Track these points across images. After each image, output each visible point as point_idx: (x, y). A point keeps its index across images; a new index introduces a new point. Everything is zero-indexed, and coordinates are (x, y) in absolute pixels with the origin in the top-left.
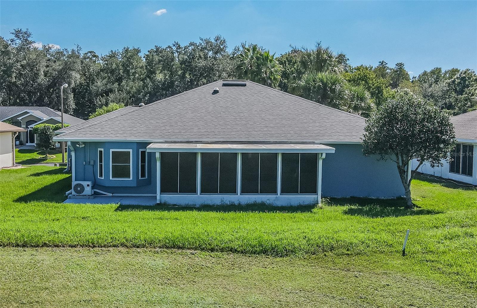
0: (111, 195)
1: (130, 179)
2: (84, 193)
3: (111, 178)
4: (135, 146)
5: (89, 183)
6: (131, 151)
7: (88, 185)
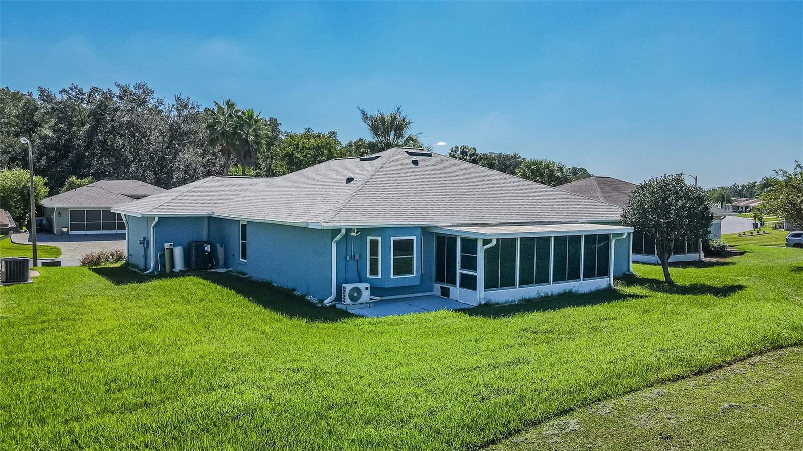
0: (380, 299)
1: (413, 276)
2: (361, 301)
3: (392, 277)
4: (419, 232)
5: (368, 285)
6: (414, 238)
7: (367, 289)
